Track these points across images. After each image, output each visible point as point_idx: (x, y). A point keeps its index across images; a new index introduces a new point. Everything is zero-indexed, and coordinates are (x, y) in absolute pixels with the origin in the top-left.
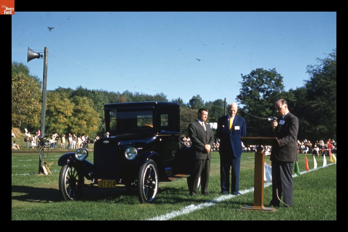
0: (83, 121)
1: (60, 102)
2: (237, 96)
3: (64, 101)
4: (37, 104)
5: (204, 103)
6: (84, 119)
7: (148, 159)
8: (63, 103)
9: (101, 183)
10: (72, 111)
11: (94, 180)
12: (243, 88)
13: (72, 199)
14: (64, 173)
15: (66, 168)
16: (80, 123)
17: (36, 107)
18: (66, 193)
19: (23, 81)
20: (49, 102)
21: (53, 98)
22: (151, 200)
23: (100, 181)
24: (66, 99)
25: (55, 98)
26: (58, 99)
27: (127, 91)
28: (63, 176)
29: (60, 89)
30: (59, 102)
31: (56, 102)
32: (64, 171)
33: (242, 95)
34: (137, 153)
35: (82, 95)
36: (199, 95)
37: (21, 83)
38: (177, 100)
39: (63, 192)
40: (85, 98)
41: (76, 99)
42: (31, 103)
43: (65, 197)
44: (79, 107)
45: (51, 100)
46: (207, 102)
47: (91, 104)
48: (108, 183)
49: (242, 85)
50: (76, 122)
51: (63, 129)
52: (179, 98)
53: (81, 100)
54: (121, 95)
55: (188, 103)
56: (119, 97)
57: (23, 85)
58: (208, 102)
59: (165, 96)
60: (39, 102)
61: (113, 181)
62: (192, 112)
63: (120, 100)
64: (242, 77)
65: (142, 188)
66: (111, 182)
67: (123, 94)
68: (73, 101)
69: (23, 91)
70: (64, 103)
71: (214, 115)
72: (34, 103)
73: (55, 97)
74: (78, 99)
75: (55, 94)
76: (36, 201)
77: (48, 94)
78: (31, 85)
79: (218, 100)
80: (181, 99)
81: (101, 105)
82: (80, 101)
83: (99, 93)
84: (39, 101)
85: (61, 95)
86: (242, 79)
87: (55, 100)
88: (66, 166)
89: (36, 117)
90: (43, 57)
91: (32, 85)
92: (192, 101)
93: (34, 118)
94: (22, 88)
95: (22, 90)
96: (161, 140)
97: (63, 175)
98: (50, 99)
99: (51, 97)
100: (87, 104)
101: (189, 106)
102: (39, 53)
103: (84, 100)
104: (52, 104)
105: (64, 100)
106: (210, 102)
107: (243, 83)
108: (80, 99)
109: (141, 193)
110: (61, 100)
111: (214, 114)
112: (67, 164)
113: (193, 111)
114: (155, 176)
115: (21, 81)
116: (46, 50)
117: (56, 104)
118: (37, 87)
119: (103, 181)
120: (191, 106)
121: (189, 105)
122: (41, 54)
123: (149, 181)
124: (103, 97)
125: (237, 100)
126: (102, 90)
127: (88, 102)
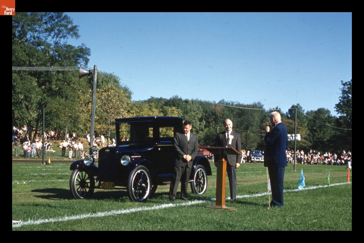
0: (171, 131)
1: (149, 112)
2: (336, 105)
3: (153, 112)
4: (125, 115)
5: (305, 112)
6: (172, 130)
7: (137, 165)
9: (104, 185)
11: (98, 182)
12: (343, 96)
13: (82, 198)
14: (74, 176)
15: (76, 172)
16: (168, 133)
18: (76, 193)
19: (113, 91)
20: (138, 112)
21: (142, 108)
22: (142, 200)
23: (103, 183)
24: (154, 110)
25: (143, 109)
26: (146, 109)
27: (223, 100)
28: (73, 179)
29: (152, 99)
30: (147, 113)
31: (144, 112)
32: (74, 175)
33: (341, 103)
34: (130, 160)
35: (171, 105)
36: (299, 104)
37: (111, 94)
38: (275, 109)
39: (73, 192)
40: (174, 108)
41: (165, 110)
42: (120, 113)
43: (74, 196)
45: (140, 110)
46: (308, 111)
47: (179, 114)
48: (108, 185)
49: (341, 92)
50: (164, 133)
52: (277, 107)
53: (170, 110)
54: (216, 104)
55: (287, 112)
56: (214, 106)
57: (112, 96)
58: (310, 111)
59: (262, 105)
60: (127, 113)
61: (112, 183)
62: (285, 122)
63: (215, 110)
64: (342, 84)
65: (132, 189)
66: (111, 184)
67: (219, 103)
68: (162, 111)
69: (113, 102)
70: (153, 114)
71: (315, 126)
72: (123, 113)
73: (143, 107)
74: (167, 109)
75: (144, 104)
76: (55, 199)
77: (137, 104)
78: (119, 95)
79: (321, 109)
80: (279, 108)
81: (195, 115)
83: (193, 103)
84: (127, 111)
85: (150, 106)
86: (342, 86)
87: (143, 110)
88: (76, 171)
89: (124, 128)
91: (121, 96)
92: (290, 111)
93: (122, 128)
94: (111, 99)
95: (111, 101)
96: (159, 149)
97: (73, 177)
98: (138, 109)
99: (139, 107)
100: (175, 114)
101: (288, 116)
103: (173, 110)
104: (140, 114)
105: (153, 110)
106: (312, 111)
107: (343, 90)
108: (168, 110)
109: (130, 193)
110: (149, 110)
111: (315, 124)
112: (77, 169)
114: (147, 180)
115: (110, 92)
116: (95, 68)
117: (145, 114)
118: (125, 98)
119: (105, 183)
120: (290, 115)
121: (288, 114)
123: (139, 183)
124: (197, 107)
125: (336, 109)
126: (198, 99)
127: (176, 112)
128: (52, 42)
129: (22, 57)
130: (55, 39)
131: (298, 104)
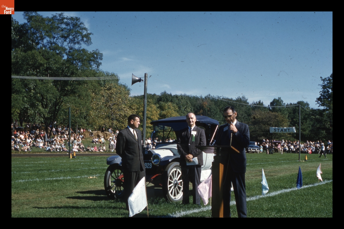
1: (147, 108)
2: (317, 98)
4: (127, 110)
5: (285, 105)
8: (150, 109)
10: (158, 116)
12: (323, 90)
17: (126, 113)
20: (138, 108)
24: (153, 105)
33: (322, 97)
35: (167, 101)
38: (258, 103)
40: (170, 103)
41: (162, 105)
42: (122, 109)
44: (164, 112)
45: (140, 106)
46: (288, 104)
47: (175, 109)
49: (322, 87)
51: (150, 132)
53: (167, 106)
55: (269, 105)
57: (115, 94)
59: (246, 99)
60: (129, 108)
63: (202, 104)
64: (322, 80)
67: (205, 98)
68: (159, 107)
69: (115, 99)
71: (295, 117)
72: (125, 109)
73: (143, 103)
77: (137, 100)
78: (121, 93)
80: (261, 102)
81: (185, 109)
82: (165, 107)
83: (182, 98)
85: (148, 102)
86: (322, 82)
87: (143, 106)
90: (144, 81)
92: (272, 103)
94: (114, 96)
99: (139, 103)
100: (172, 109)
102: (140, 78)
103: (169, 106)
104: (140, 110)
105: (151, 106)
107: (323, 85)
108: (165, 105)
113: (272, 114)
115: (113, 90)
116: (146, 75)
120: (272, 108)
121: (270, 107)
122: (142, 78)
124: (186, 101)
125: (317, 102)
126: (185, 94)
127: (172, 107)
128: (67, 47)
129: (41, 60)
130: (70, 45)
131: (279, 98)
